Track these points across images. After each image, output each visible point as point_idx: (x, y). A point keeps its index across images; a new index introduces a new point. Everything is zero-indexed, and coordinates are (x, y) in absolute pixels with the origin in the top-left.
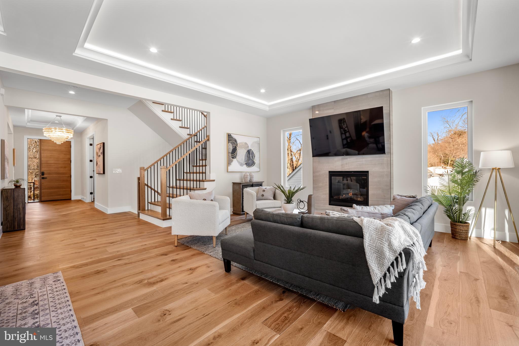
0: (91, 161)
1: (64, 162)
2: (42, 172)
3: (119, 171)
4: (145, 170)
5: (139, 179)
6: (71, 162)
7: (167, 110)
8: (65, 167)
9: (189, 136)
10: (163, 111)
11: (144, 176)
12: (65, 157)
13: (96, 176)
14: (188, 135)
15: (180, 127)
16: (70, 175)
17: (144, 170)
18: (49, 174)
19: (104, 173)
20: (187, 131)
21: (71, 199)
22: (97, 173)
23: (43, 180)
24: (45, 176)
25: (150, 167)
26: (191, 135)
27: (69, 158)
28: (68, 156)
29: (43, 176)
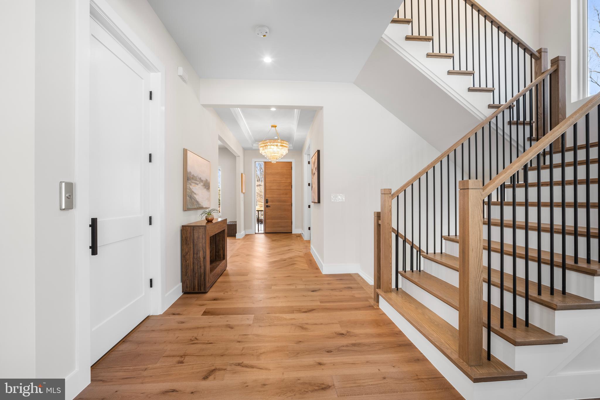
0: (309, 185)
1: (285, 187)
2: (266, 199)
3: (341, 198)
4: (392, 195)
5: (378, 216)
6: (292, 188)
7: (436, 51)
8: (286, 194)
9: (493, 110)
10: (428, 55)
11: (391, 211)
12: (285, 182)
13: (312, 205)
14: (490, 107)
15: (470, 90)
16: (291, 204)
17: (390, 197)
18: (272, 201)
19: (319, 202)
20: (487, 98)
21: (292, 233)
22: (312, 202)
23: (267, 208)
24: (269, 204)
25: (404, 189)
26: (498, 107)
27: (290, 183)
28: (289, 181)
29: (267, 204)
